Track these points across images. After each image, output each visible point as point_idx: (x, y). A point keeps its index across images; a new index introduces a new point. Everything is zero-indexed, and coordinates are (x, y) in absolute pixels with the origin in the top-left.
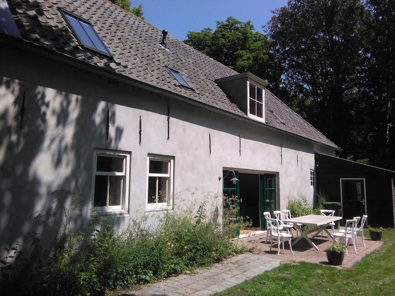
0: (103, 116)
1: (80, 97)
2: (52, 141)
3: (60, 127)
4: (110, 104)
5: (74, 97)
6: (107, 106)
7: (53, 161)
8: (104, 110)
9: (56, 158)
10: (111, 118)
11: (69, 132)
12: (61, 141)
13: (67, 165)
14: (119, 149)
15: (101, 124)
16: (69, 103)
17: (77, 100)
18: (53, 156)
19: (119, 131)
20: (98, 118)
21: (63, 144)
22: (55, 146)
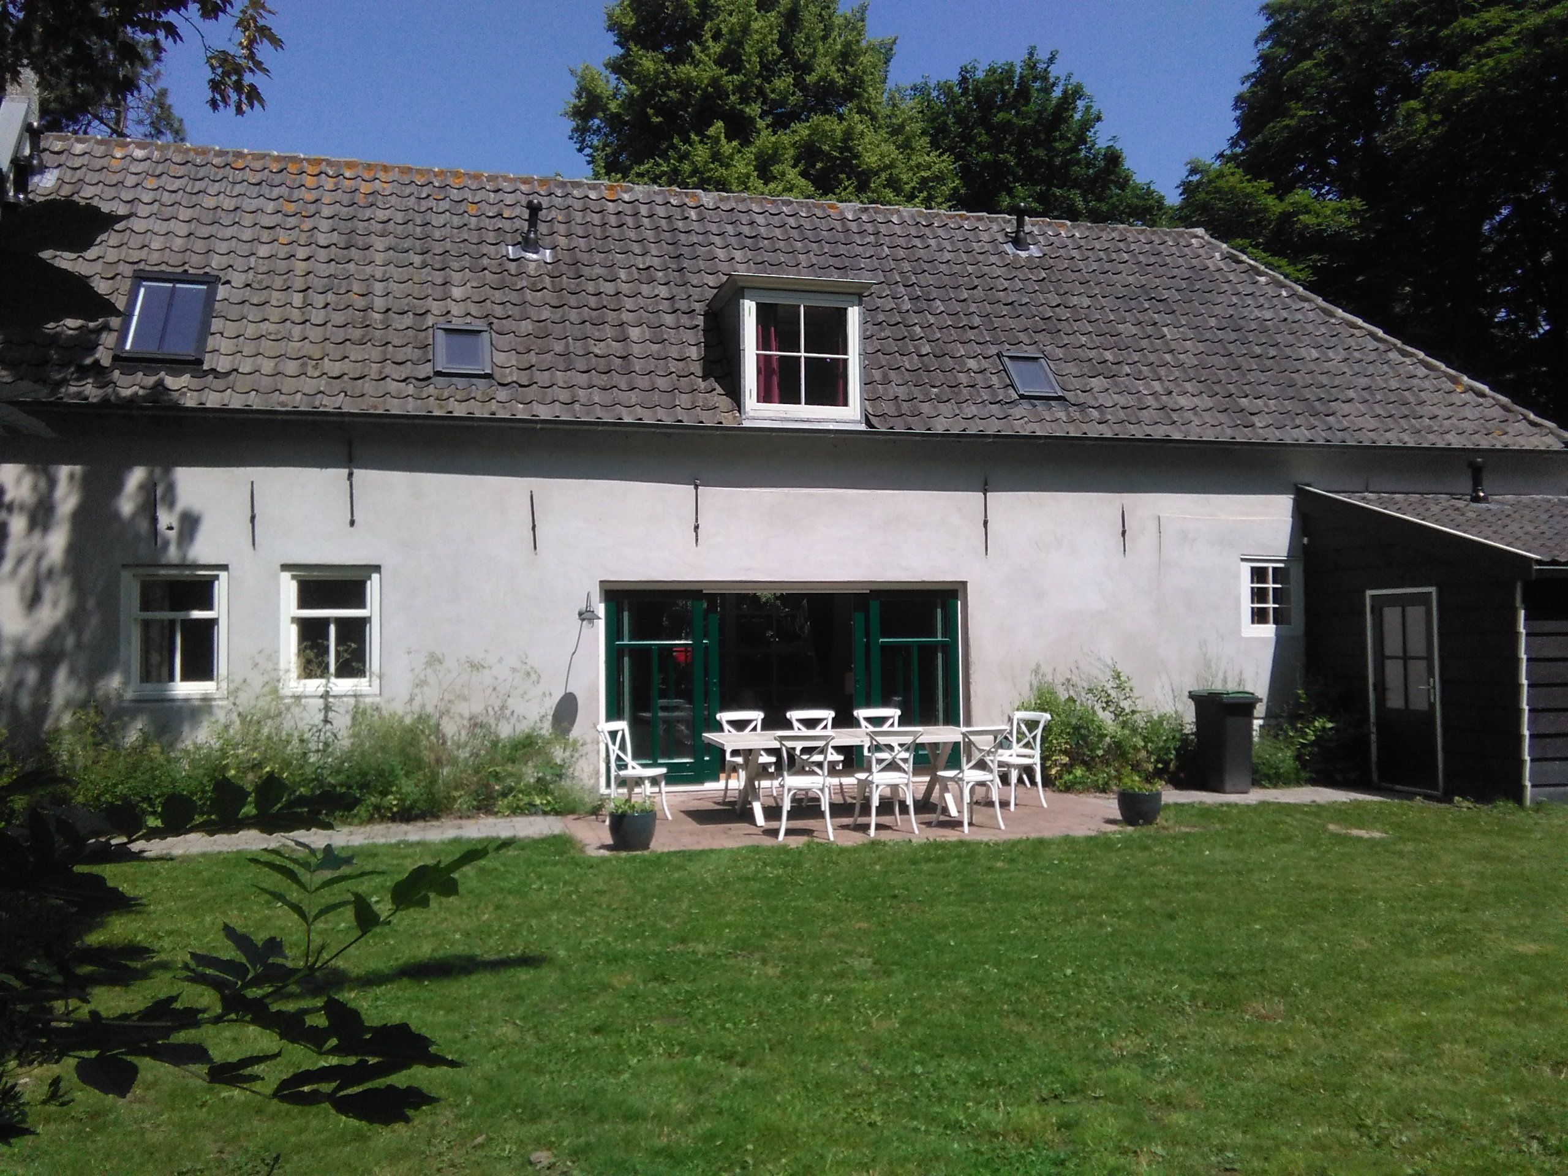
0: (140, 500)
1: (78, 469)
2: (20, 561)
3: (37, 535)
4: (158, 471)
5: (64, 471)
6: (151, 475)
7: (22, 598)
8: (142, 487)
9: (29, 592)
10: (163, 498)
11: (57, 542)
12: (39, 558)
13: (55, 604)
14: (188, 562)
15: (134, 515)
16: (52, 483)
17: (72, 476)
18: (23, 588)
19: (190, 523)
20: (127, 506)
21: (45, 565)
22: (25, 570)
